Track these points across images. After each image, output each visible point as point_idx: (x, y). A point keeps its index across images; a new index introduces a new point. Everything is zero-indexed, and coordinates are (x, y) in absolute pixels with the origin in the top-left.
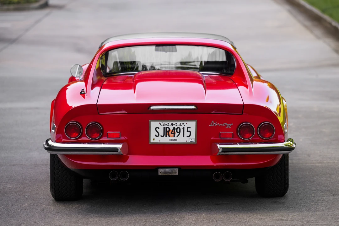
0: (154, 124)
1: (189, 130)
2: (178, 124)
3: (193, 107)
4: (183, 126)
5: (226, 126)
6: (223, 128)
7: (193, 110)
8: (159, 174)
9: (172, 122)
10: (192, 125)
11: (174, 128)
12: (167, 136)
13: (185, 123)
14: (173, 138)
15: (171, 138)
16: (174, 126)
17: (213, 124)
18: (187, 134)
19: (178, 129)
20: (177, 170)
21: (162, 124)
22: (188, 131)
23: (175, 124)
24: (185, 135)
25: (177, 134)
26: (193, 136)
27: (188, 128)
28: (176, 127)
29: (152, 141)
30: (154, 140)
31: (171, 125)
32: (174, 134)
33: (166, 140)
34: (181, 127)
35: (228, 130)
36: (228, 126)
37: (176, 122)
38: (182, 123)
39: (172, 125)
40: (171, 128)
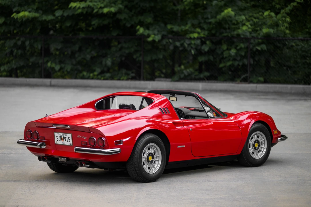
0: (56, 134)
2: (65, 135)
3: (69, 127)
4: (67, 136)
6: (83, 139)
8: (59, 160)
9: (62, 134)
12: (61, 141)
13: (67, 134)
14: (63, 142)
16: (63, 136)
17: (78, 136)
18: (69, 140)
20: (66, 159)
21: (59, 134)
22: (69, 139)
24: (68, 141)
25: (65, 140)
26: (71, 142)
27: (69, 137)
28: (64, 137)
29: (56, 143)
30: (56, 142)
32: (64, 140)
33: (61, 143)
34: (66, 137)
35: (85, 140)
36: (85, 138)
37: (64, 134)
38: (66, 134)
40: (62, 137)
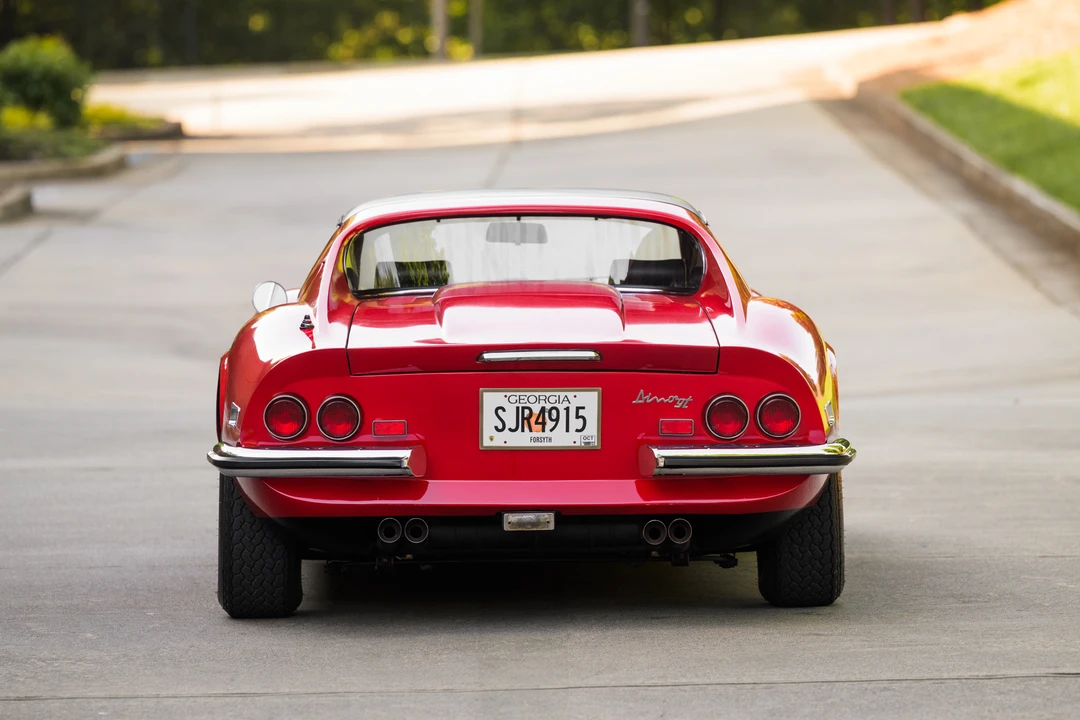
0: (491, 399)
1: (581, 412)
2: (552, 400)
3: (591, 354)
4: (566, 404)
5: (675, 402)
6: (668, 410)
7: (590, 361)
8: (506, 527)
9: (537, 394)
10: (589, 400)
11: (543, 409)
12: (526, 429)
13: (570, 395)
14: (541, 434)
15: (534, 434)
16: (542, 404)
17: (643, 398)
18: (576, 424)
19: (554, 412)
20: (549, 517)
21: (513, 399)
22: (578, 417)
23: (547, 399)
24: (572, 428)
25: (550, 424)
26: (592, 431)
27: (578, 409)
28: (548, 406)
29: (486, 443)
30: (491, 439)
31: (536, 399)
32: (544, 424)
33: (522, 440)
34: (561, 407)
35: (681, 412)
36: (681, 403)
37: (548, 394)
38: (562, 395)
39: (538, 400)
40: (536, 410)
